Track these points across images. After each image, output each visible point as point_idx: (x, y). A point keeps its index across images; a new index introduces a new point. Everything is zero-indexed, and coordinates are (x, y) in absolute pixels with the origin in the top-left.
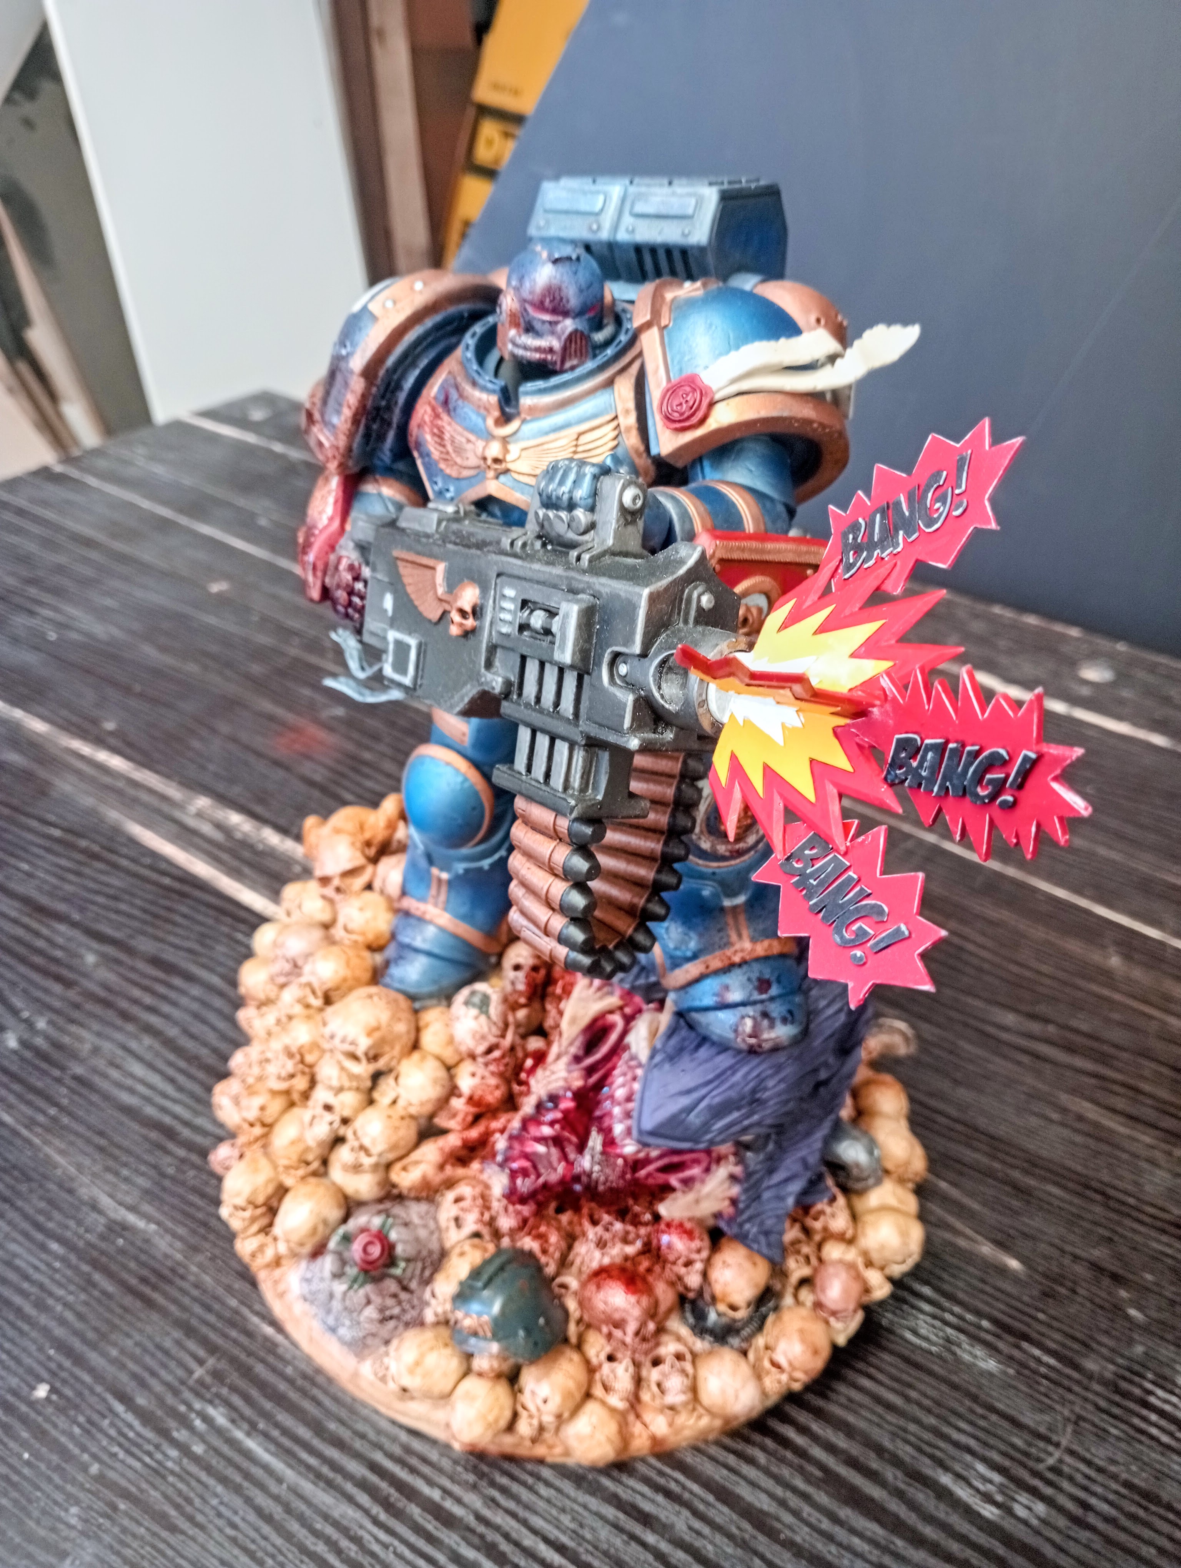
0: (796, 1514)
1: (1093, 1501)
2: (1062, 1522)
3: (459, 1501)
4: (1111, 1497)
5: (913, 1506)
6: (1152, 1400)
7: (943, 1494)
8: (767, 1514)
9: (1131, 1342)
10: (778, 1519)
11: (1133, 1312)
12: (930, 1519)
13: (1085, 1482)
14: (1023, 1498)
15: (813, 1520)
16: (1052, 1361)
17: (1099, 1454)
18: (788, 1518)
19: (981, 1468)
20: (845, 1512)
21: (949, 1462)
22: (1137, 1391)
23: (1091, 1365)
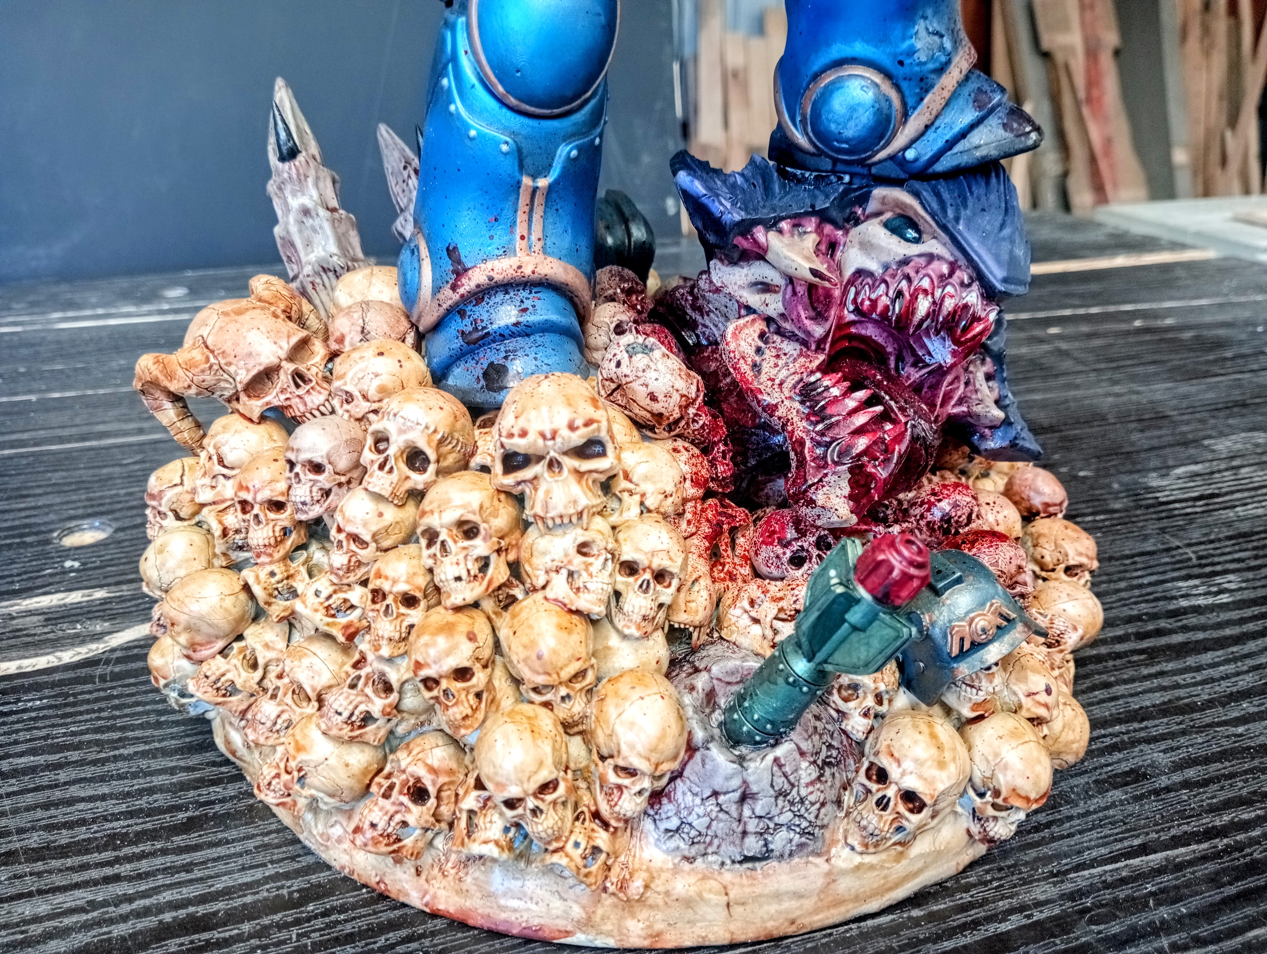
0: (1177, 686)
1: (1236, 556)
2: (1250, 575)
3: (1038, 904)
4: (1237, 548)
5: (1203, 628)
6: (1161, 500)
7: (1197, 610)
8: (1170, 701)
9: (1109, 486)
10: (1179, 698)
11: (1082, 474)
12: (1220, 626)
13: (1219, 551)
14: (1218, 580)
15: (1189, 681)
16: (1102, 517)
17: (1196, 535)
18: (1181, 692)
19: (1181, 584)
20: (1191, 661)
21: (1168, 594)
22: (1150, 501)
23: (1117, 506)
